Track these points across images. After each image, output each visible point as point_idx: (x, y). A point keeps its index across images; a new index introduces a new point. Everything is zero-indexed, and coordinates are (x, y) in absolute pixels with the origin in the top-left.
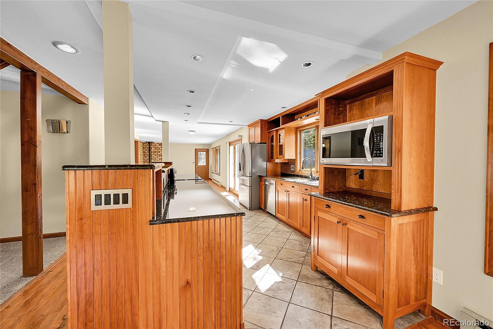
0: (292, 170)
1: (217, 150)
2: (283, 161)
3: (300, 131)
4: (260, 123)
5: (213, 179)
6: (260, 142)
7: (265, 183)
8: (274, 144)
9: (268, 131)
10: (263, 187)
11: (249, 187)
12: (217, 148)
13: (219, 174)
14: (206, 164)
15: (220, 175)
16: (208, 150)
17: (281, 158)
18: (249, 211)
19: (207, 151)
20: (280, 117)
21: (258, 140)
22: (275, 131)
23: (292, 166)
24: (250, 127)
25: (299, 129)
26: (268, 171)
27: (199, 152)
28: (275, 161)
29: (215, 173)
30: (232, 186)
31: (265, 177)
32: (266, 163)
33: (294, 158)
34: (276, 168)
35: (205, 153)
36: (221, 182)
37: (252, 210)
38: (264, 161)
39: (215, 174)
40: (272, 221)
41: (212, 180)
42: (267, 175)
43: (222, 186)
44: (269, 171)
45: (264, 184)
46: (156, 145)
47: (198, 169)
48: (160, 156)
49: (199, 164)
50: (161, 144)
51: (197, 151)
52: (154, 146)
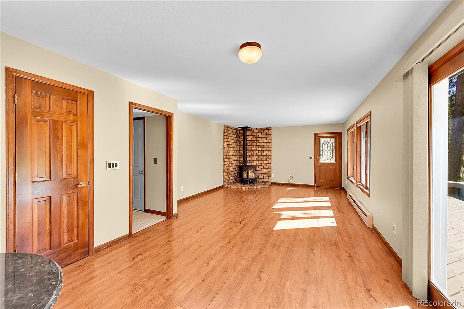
1: (361, 129)
12: (359, 126)
13: (368, 192)
14: (336, 161)
15: (369, 195)
16: (340, 134)
19: (338, 137)
29: (353, 181)
35: (333, 140)
39: (354, 184)
41: (348, 195)
46: (255, 132)
47: (320, 168)
48: (260, 147)
49: (321, 161)
50: (260, 130)
51: (317, 137)
52: (252, 133)
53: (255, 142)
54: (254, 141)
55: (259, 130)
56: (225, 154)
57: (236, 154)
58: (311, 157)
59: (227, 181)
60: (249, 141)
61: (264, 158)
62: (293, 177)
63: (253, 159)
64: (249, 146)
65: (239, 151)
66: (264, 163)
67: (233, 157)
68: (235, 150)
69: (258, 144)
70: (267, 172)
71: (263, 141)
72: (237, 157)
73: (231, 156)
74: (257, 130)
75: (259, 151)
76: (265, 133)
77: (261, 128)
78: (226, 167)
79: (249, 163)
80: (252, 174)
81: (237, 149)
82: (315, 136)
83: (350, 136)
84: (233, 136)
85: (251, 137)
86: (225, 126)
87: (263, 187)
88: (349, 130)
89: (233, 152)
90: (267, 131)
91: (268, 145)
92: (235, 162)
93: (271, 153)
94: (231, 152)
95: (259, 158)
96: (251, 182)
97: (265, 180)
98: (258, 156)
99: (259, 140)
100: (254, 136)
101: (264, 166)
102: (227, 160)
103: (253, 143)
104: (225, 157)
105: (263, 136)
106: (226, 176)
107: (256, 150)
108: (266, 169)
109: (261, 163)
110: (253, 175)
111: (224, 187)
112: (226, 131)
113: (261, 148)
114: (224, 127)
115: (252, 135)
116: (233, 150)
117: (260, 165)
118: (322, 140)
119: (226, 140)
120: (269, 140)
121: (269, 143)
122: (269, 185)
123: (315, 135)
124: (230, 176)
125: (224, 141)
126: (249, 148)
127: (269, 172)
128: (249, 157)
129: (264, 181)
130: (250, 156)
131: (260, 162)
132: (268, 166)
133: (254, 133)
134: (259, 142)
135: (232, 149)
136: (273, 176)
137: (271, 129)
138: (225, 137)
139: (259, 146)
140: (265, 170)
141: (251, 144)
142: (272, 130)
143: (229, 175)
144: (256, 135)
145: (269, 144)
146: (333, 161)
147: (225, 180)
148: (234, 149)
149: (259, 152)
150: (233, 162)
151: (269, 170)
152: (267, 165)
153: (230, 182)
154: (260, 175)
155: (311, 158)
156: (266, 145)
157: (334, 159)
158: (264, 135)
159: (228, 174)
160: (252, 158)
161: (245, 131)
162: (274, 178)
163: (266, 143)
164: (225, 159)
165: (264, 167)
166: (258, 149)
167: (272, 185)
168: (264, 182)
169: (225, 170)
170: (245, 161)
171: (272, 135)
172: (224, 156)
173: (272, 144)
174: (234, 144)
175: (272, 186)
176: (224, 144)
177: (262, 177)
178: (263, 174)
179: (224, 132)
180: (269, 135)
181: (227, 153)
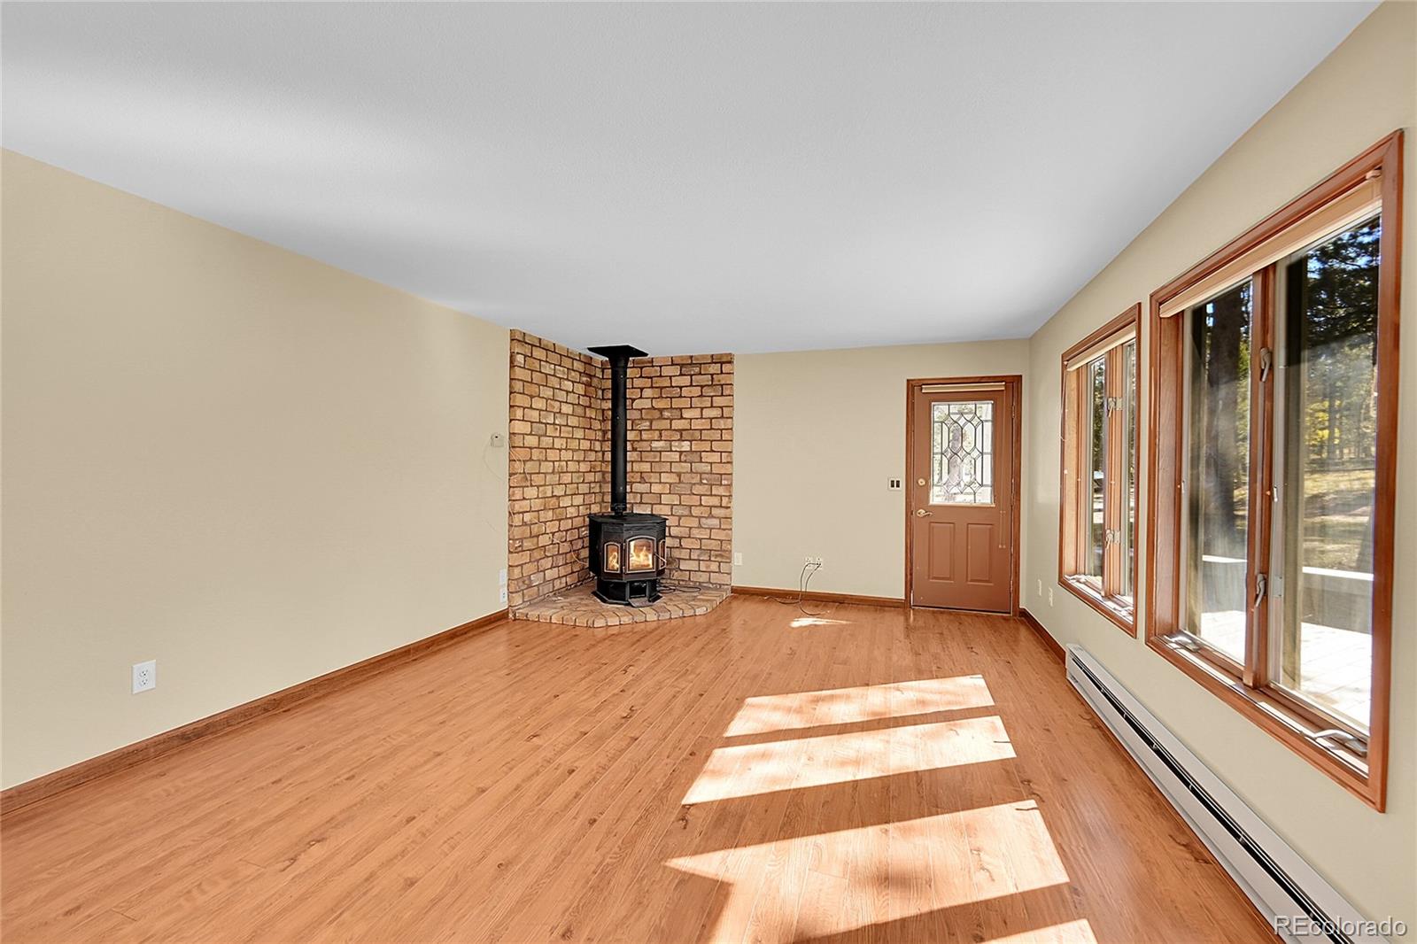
14: (997, 500)
16: (1014, 383)
19: (1007, 397)
27: (939, 406)
35: (985, 409)
41: (1068, 659)
46: (667, 371)
47: (931, 530)
48: (685, 437)
49: (937, 497)
50: (688, 365)
51: (919, 397)
52: (651, 378)
53: (666, 414)
54: (661, 410)
55: (682, 366)
56: (519, 467)
57: (584, 467)
58: (893, 482)
59: (530, 587)
60: (641, 410)
61: (701, 483)
62: (819, 565)
63: (656, 488)
64: (641, 431)
65: (600, 454)
66: (701, 505)
67: (567, 478)
68: (574, 450)
69: (677, 424)
70: (714, 545)
71: (696, 413)
72: (590, 477)
73: (553, 472)
74: (673, 365)
75: (681, 452)
76: (706, 380)
77: (691, 357)
78: (524, 524)
79: (641, 503)
80: (642, 555)
81: (585, 445)
82: (913, 391)
83: (1074, 385)
84: (568, 385)
85: (648, 393)
86: (518, 339)
87: (689, 613)
88: (1068, 357)
89: (567, 455)
90: (715, 368)
91: (719, 432)
92: (578, 500)
93: (730, 463)
94: (552, 455)
95: (680, 482)
96: (637, 591)
97: (703, 578)
98: (679, 475)
99: (681, 409)
100: (662, 388)
101: (700, 518)
102: (531, 492)
103: (659, 419)
104: (515, 480)
105: (697, 391)
106: (521, 565)
107: (671, 451)
108: (711, 529)
109: (691, 506)
110: (650, 562)
111: (511, 616)
112: (520, 359)
113: (691, 441)
114: (512, 340)
115: (652, 387)
116: (566, 449)
117: (686, 513)
118: (940, 411)
119: (520, 400)
120: (722, 407)
121: (722, 421)
122: (719, 600)
123: (913, 387)
124: (547, 563)
125: (511, 406)
126: (641, 440)
127: (721, 541)
128: (642, 477)
129: (701, 580)
130: (644, 475)
131: (686, 500)
132: (720, 518)
133: (661, 376)
134: (682, 418)
135: (558, 443)
136: (738, 558)
137: (730, 362)
138: (518, 386)
139: (681, 431)
140: (704, 534)
141: (648, 423)
142: (737, 367)
143: (538, 561)
144: (672, 387)
145: (722, 424)
146: (985, 497)
147: (519, 584)
148: (574, 445)
149: (683, 458)
150: (566, 502)
151: (722, 535)
152: (715, 511)
153: (547, 589)
154: (684, 554)
155: (893, 486)
156: (711, 429)
157: (989, 489)
158: (702, 387)
159: (537, 555)
160: (651, 483)
161: (622, 364)
162: (745, 570)
163: (711, 419)
164: (517, 490)
165: (703, 520)
166: (677, 443)
167: (735, 598)
168: (699, 587)
169: (514, 540)
170: (618, 498)
171: (735, 387)
172: (511, 475)
173: (738, 424)
174: (573, 421)
175: (735, 604)
176: (511, 420)
177: (693, 565)
178: (698, 552)
179: (512, 366)
180: (722, 385)
181: (531, 459)
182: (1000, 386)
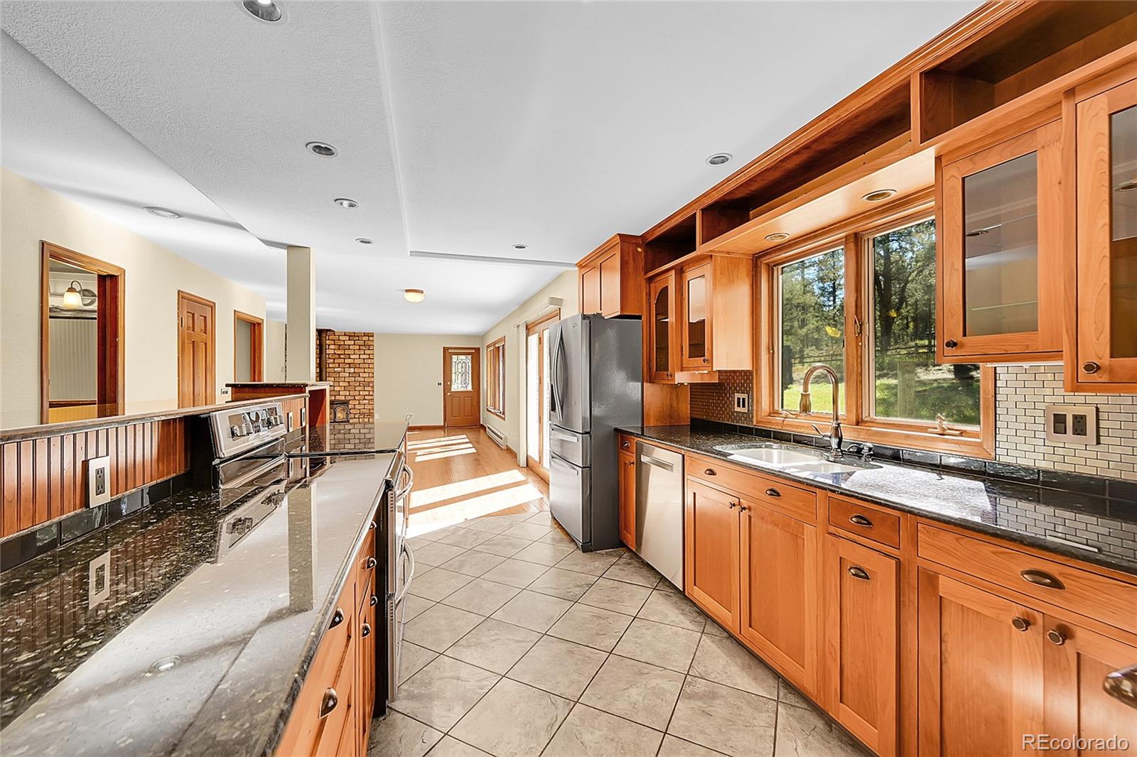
0: (737, 409)
1: (498, 351)
2: (702, 379)
3: (771, 268)
4: (618, 248)
5: (489, 428)
6: (619, 314)
7: (638, 458)
8: (671, 319)
9: (645, 274)
10: (633, 469)
11: (581, 469)
12: (497, 346)
13: (503, 416)
14: (473, 388)
15: (504, 419)
16: (478, 350)
17: (697, 368)
18: (580, 552)
19: (475, 354)
20: (695, 214)
21: (612, 307)
22: (673, 272)
23: (737, 395)
24: (584, 271)
25: (765, 260)
26: (649, 416)
27: (454, 356)
28: (674, 380)
29: (493, 411)
30: (534, 454)
31: (637, 436)
32: (640, 384)
33: (746, 365)
34: (675, 404)
35: (469, 358)
36: (506, 438)
37: (591, 551)
38: (635, 379)
39: (493, 413)
40: (673, 618)
41: (487, 429)
42: (642, 428)
43: (509, 450)
44: (652, 414)
45: (634, 460)
46: (342, 338)
47: (452, 399)
48: (351, 366)
49: (454, 388)
50: (352, 336)
51: (447, 353)
52: (334, 340)
53: (342, 356)
54: (339, 355)
55: (350, 336)
58: (439, 383)
61: (360, 386)
62: (412, 416)
66: (360, 395)
69: (348, 361)
70: (366, 411)
71: (357, 356)
74: (345, 335)
76: (361, 343)
77: (354, 333)
80: (341, 414)
82: (445, 351)
85: (333, 347)
88: (488, 347)
90: (365, 338)
91: (368, 364)
93: (373, 377)
95: (349, 385)
98: (349, 382)
99: (349, 354)
100: (339, 345)
103: (338, 358)
105: (357, 347)
107: (344, 372)
108: (364, 405)
109: (355, 396)
110: (345, 416)
113: (354, 368)
115: (334, 344)
117: (352, 399)
118: (454, 358)
120: (369, 355)
131: (352, 393)
132: (369, 400)
133: (340, 340)
134: (350, 358)
137: (373, 336)
139: (349, 364)
140: (362, 407)
142: (376, 338)
144: (344, 345)
145: (369, 361)
146: (470, 388)
149: (351, 375)
151: (370, 407)
152: (366, 397)
156: (364, 363)
157: (471, 385)
158: (360, 346)
161: (324, 335)
162: (379, 421)
163: (364, 359)
165: (361, 401)
166: (347, 369)
171: (374, 346)
173: (376, 361)
177: (357, 421)
178: (359, 415)
180: (369, 345)
182: (474, 351)
